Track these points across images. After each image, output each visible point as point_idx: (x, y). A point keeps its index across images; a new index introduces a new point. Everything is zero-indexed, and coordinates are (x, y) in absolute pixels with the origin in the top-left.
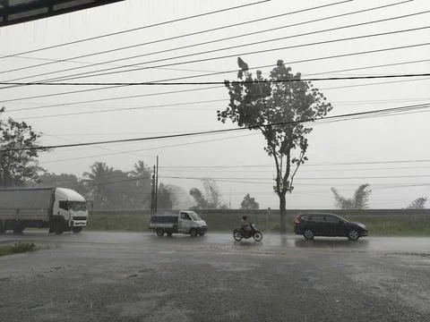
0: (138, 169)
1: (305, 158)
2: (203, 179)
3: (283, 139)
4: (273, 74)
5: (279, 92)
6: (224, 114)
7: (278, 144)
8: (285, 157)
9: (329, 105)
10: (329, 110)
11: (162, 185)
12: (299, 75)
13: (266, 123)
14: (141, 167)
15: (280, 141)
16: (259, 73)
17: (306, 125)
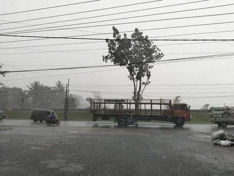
0: (58, 86)
1: (149, 82)
2: (94, 92)
3: (138, 71)
4: (133, 36)
5: (136, 46)
6: (106, 58)
7: (135, 74)
8: (139, 81)
9: (162, 54)
10: (162, 57)
11: (71, 95)
12: (147, 37)
13: (129, 63)
14: (59, 85)
15: (136, 72)
16: (125, 35)
17: (150, 64)
